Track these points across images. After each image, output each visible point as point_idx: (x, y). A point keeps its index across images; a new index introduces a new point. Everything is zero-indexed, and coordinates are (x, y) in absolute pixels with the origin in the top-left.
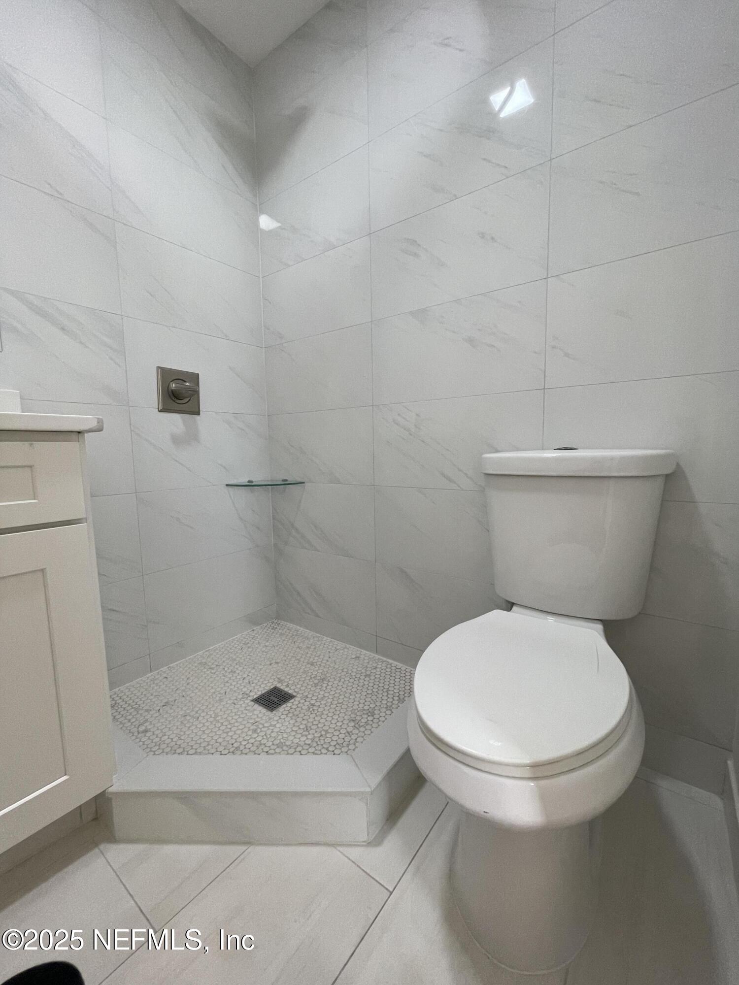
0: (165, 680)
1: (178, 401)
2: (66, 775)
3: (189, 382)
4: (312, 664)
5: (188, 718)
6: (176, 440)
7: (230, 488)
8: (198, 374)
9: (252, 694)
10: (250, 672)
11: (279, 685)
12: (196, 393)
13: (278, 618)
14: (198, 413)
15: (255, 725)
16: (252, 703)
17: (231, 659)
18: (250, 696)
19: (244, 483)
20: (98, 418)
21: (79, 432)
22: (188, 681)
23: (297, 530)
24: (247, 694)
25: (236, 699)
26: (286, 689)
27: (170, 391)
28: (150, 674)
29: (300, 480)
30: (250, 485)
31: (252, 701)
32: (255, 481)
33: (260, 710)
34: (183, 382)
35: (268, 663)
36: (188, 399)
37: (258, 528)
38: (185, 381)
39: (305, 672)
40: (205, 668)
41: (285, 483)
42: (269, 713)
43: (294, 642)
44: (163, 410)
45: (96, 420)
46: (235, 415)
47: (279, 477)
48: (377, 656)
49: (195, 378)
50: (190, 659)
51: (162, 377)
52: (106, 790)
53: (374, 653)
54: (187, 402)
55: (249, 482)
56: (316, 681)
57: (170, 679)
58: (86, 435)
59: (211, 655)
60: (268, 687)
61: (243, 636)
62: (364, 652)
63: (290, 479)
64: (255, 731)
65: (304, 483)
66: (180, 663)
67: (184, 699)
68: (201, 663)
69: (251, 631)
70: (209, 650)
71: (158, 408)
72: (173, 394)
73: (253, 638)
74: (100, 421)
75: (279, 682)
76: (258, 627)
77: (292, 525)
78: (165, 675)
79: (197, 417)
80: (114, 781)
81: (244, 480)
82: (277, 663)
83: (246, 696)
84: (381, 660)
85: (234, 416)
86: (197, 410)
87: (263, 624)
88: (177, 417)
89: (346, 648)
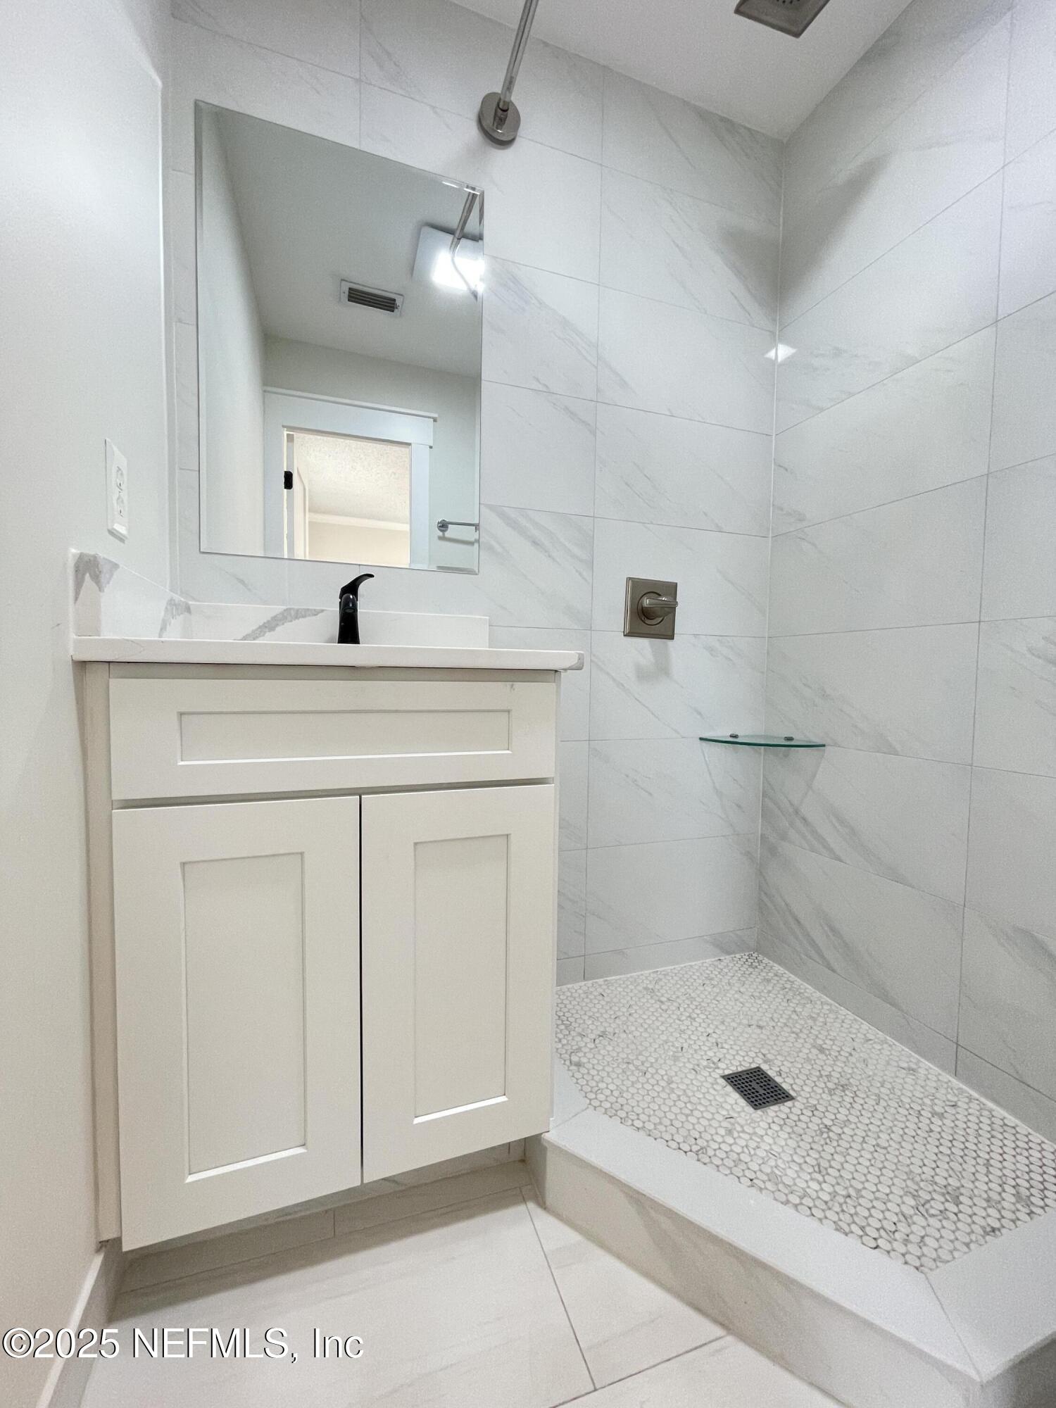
0: (601, 997)
1: (648, 622)
2: (505, 1095)
3: (665, 595)
4: (822, 1050)
5: (631, 1066)
6: (643, 675)
7: (704, 744)
8: (677, 584)
9: (721, 1065)
10: (717, 1027)
11: (765, 1067)
12: (670, 609)
13: (758, 950)
14: (672, 637)
15: (730, 1123)
16: (722, 1082)
17: (688, 995)
18: (718, 1068)
19: (723, 737)
20: (579, 654)
21: (556, 671)
22: (629, 1010)
23: (804, 819)
24: (714, 1063)
25: (698, 1065)
26: (778, 1080)
27: (640, 607)
28: (583, 983)
29: (819, 742)
30: (733, 741)
31: (723, 1077)
32: (742, 737)
33: (734, 1098)
34: (657, 596)
35: (745, 1022)
36: (661, 619)
37: (739, 806)
38: (660, 595)
39: (808, 1060)
40: (652, 997)
41: (789, 744)
42: (749, 1109)
43: (788, 1000)
44: (630, 634)
45: (577, 655)
46: (720, 638)
47: (779, 732)
48: (955, 1082)
49: (672, 589)
50: (631, 977)
51: (632, 589)
52: (542, 1134)
53: (949, 1073)
54: (660, 622)
55: (731, 736)
56: (831, 1085)
57: (607, 999)
58: (563, 674)
59: (660, 980)
60: (747, 1064)
61: (705, 965)
62: (926, 1063)
63: (799, 738)
64: (730, 1132)
65: (824, 746)
66: (620, 979)
67: (625, 1035)
68: (646, 989)
69: (716, 960)
70: (657, 971)
71: (624, 632)
72: (643, 612)
73: (719, 973)
74: (581, 657)
75: (765, 1062)
76: (727, 957)
77: (797, 812)
78: (600, 990)
79: (669, 642)
80: (551, 1126)
81: (724, 733)
82: (760, 1027)
83: (712, 1065)
84: (967, 1095)
85: (718, 640)
86: (670, 633)
87: (736, 953)
88: (644, 643)
89: (885, 1042)
